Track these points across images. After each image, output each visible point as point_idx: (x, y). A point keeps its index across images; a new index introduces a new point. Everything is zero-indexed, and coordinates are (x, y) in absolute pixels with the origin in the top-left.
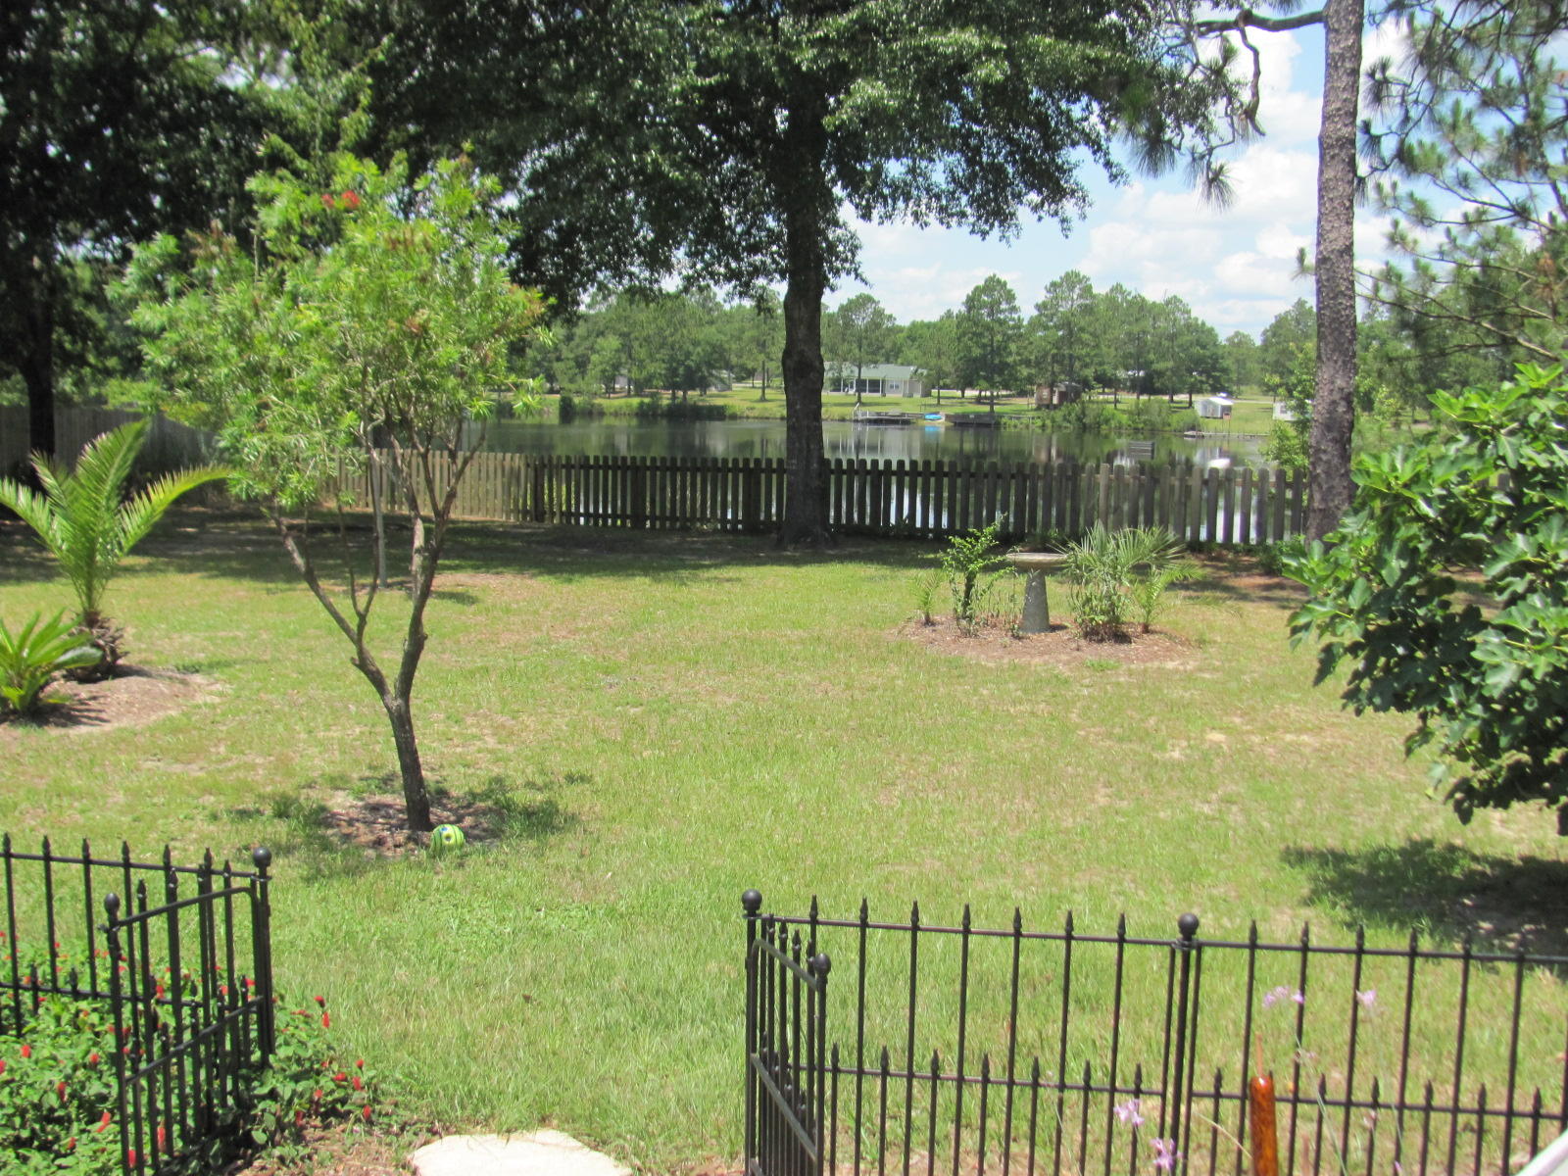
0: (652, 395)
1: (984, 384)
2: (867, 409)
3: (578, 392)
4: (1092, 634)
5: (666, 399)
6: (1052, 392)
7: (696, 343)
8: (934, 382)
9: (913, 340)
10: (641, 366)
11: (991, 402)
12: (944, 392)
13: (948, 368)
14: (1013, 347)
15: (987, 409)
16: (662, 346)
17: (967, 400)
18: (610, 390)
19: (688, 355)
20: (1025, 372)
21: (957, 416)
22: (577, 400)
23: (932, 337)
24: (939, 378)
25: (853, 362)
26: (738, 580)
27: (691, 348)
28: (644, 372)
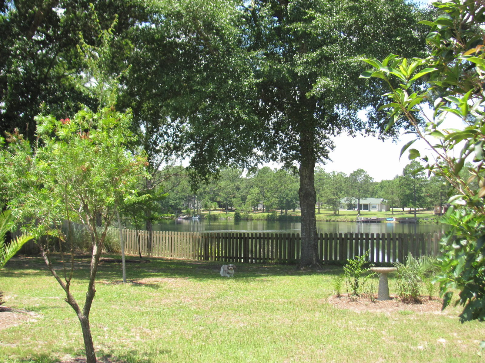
0: (272, 212)
1: (411, 205)
2: (361, 217)
3: (242, 211)
4: (405, 300)
5: (278, 213)
6: (441, 208)
7: (290, 190)
8: (390, 205)
9: (382, 188)
10: (268, 199)
11: (415, 212)
12: (395, 209)
13: (396, 199)
14: (424, 189)
15: (413, 215)
16: (277, 191)
17: (405, 212)
18: (256, 210)
19: (287, 195)
20: (429, 200)
21: (400, 219)
22: (241, 214)
23: (389, 186)
24: (393, 203)
25: (356, 197)
26: (271, 281)
27: (288, 192)
28: (269, 202)
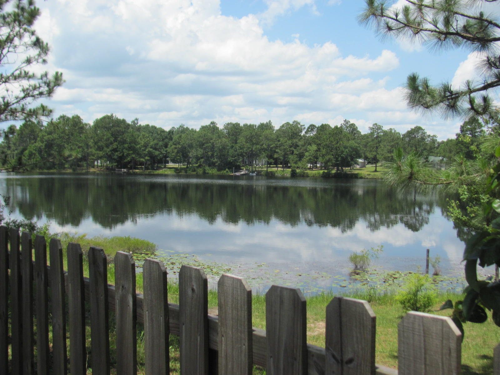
0: (328, 169)
3: (298, 168)
5: (334, 171)
7: (346, 147)
10: (323, 156)
16: (332, 149)
19: (342, 152)
22: (298, 171)
27: (344, 149)
28: (324, 160)
